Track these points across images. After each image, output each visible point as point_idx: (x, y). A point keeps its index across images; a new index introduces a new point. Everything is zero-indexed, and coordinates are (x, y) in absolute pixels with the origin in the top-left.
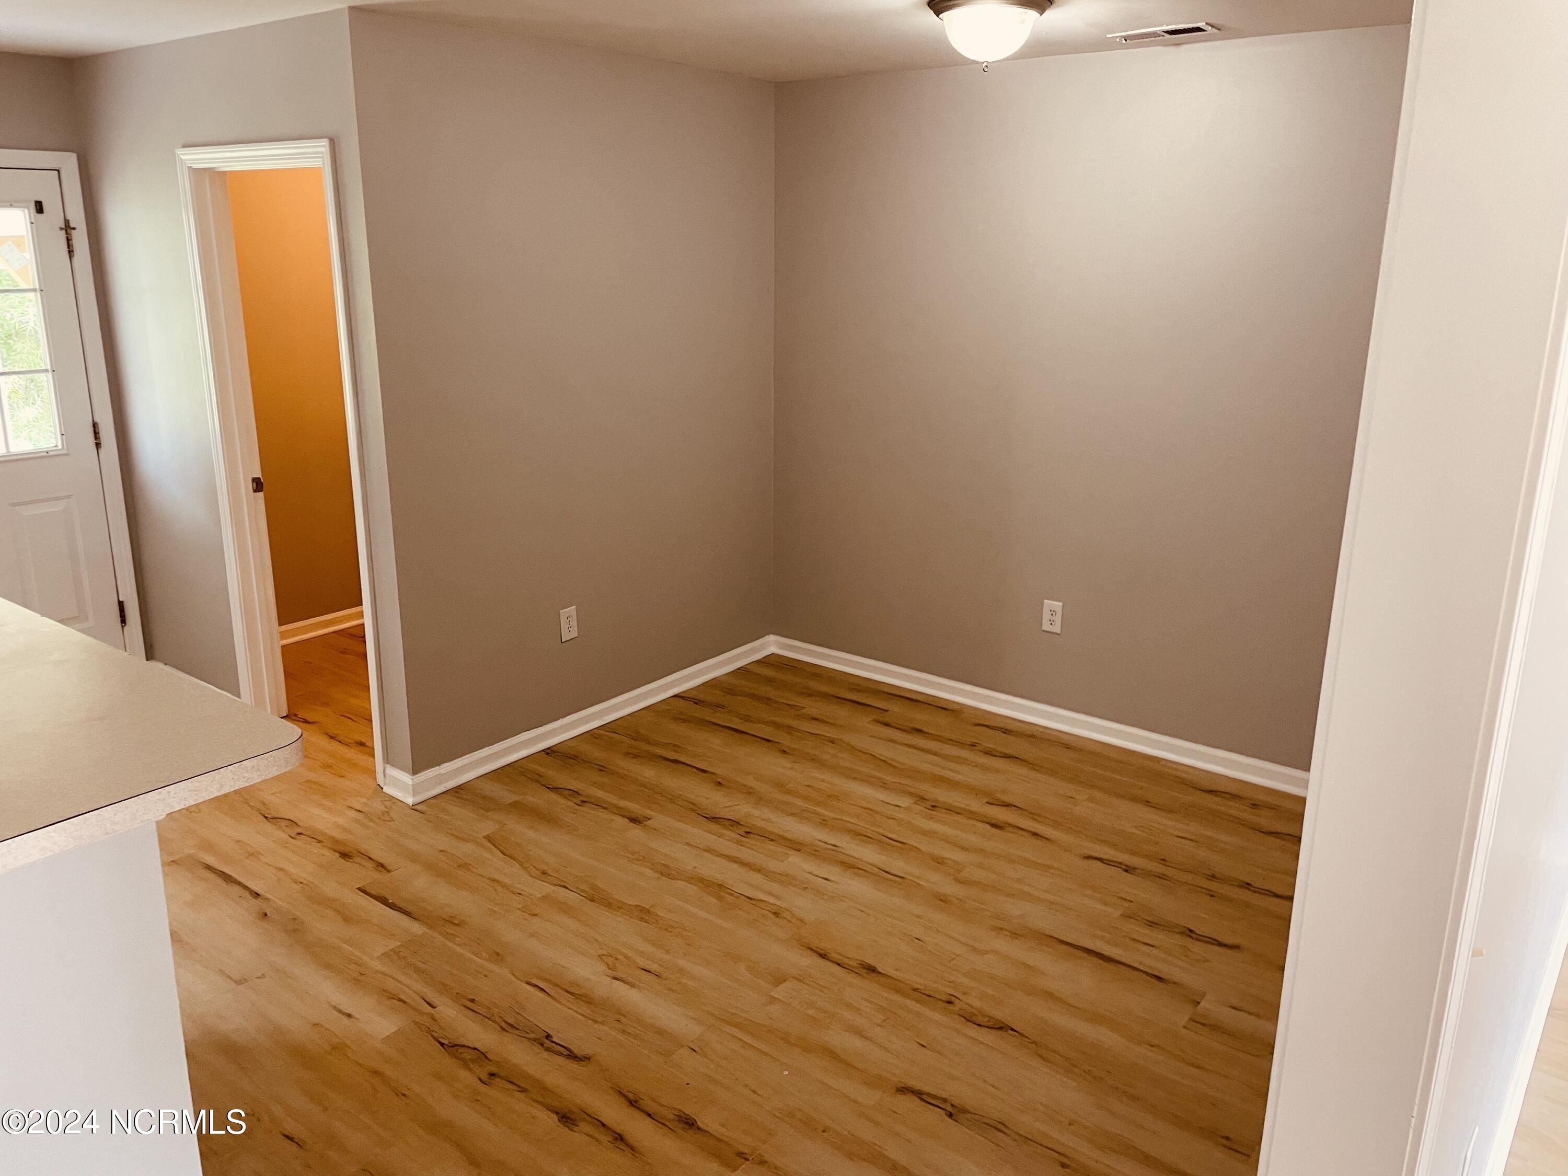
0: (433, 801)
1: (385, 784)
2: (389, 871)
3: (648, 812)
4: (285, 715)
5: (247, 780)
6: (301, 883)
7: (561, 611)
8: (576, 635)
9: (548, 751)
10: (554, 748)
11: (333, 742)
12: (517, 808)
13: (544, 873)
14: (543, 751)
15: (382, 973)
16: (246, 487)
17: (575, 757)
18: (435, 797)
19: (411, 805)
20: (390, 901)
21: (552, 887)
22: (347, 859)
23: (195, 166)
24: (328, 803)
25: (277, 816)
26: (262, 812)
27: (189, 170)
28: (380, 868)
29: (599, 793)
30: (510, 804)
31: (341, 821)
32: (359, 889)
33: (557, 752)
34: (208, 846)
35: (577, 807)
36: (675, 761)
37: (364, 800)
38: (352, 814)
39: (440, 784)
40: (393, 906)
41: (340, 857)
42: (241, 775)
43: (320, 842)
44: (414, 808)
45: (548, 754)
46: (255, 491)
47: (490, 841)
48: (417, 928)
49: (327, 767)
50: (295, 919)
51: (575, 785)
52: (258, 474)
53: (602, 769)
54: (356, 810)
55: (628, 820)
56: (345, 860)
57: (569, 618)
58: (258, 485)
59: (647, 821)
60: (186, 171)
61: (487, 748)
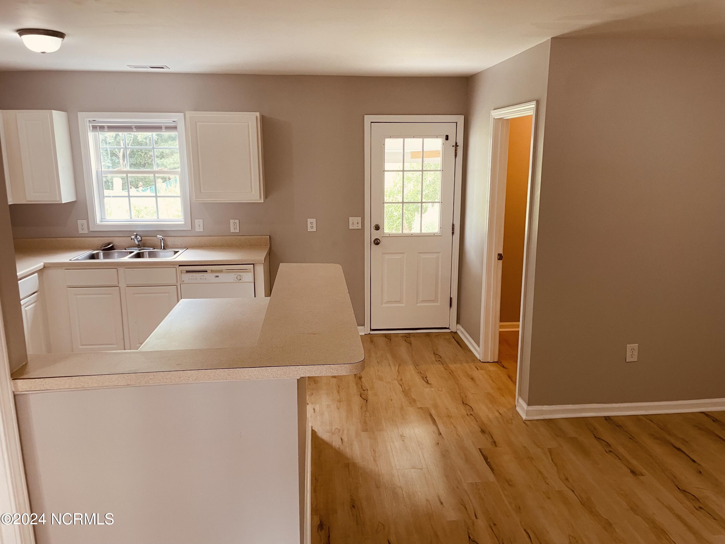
0: (535, 422)
1: (518, 406)
2: (496, 446)
3: (644, 471)
4: (496, 361)
5: (332, 373)
6: (459, 436)
7: (628, 345)
8: (636, 360)
9: (607, 418)
10: (612, 418)
11: (509, 379)
12: (574, 441)
13: (567, 479)
14: (604, 417)
15: (466, 492)
16: (495, 257)
17: (619, 426)
18: (537, 420)
19: (524, 420)
20: (488, 460)
21: (566, 488)
22: (483, 434)
23: (496, 118)
24: (490, 406)
25: (468, 404)
26: (463, 400)
27: (494, 119)
28: (493, 444)
29: (621, 450)
30: (571, 437)
31: (491, 416)
32: (479, 449)
33: (612, 420)
34: (436, 406)
35: (605, 453)
36: (679, 449)
37: (505, 410)
38: (497, 414)
39: (542, 415)
40: (488, 463)
41: (481, 431)
42: (330, 370)
43: (477, 421)
44: (524, 422)
45: (606, 419)
46: (498, 259)
47: (550, 452)
48: (491, 477)
49: (499, 389)
50: (448, 451)
51: (611, 441)
52: (501, 252)
53: (632, 438)
54: (500, 413)
55: (629, 471)
56: (482, 434)
57: (632, 350)
58: (500, 257)
59: (640, 476)
60: (493, 119)
61: (571, 405)
